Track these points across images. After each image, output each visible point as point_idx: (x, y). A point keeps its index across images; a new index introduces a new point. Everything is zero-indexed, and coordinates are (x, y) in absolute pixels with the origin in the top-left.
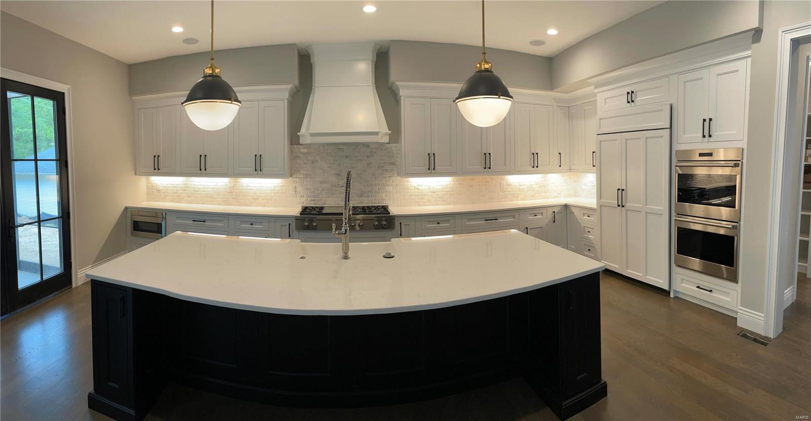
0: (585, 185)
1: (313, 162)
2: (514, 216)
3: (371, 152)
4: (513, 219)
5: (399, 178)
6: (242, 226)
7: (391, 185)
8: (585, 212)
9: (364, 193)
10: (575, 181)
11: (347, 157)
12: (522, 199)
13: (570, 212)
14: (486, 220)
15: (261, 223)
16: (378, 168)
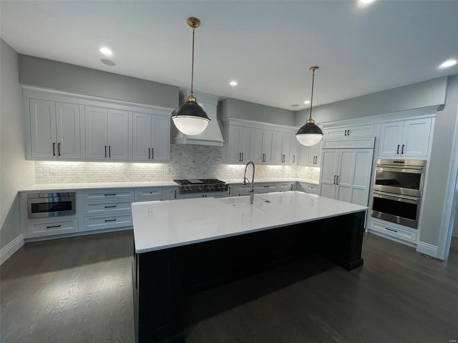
0: (303, 172)
1: (181, 154)
2: (276, 185)
3: (210, 151)
4: (275, 187)
5: (223, 165)
6: (143, 194)
7: (219, 168)
8: (309, 186)
9: (206, 172)
10: (297, 170)
11: (198, 152)
12: (274, 178)
13: (299, 185)
14: (265, 187)
15: (157, 191)
16: (213, 159)
